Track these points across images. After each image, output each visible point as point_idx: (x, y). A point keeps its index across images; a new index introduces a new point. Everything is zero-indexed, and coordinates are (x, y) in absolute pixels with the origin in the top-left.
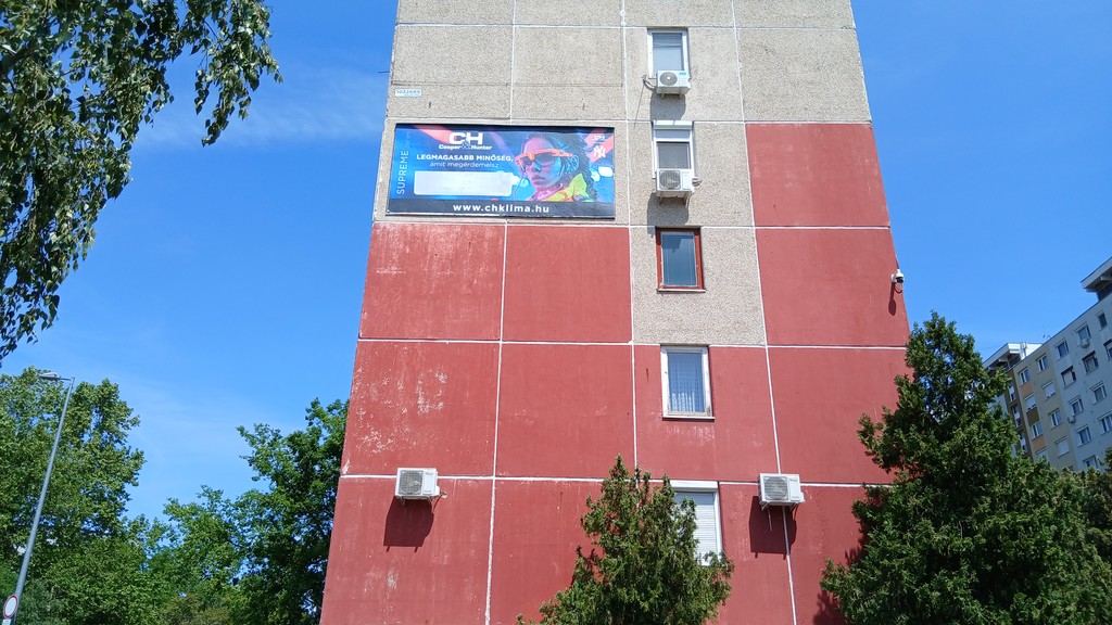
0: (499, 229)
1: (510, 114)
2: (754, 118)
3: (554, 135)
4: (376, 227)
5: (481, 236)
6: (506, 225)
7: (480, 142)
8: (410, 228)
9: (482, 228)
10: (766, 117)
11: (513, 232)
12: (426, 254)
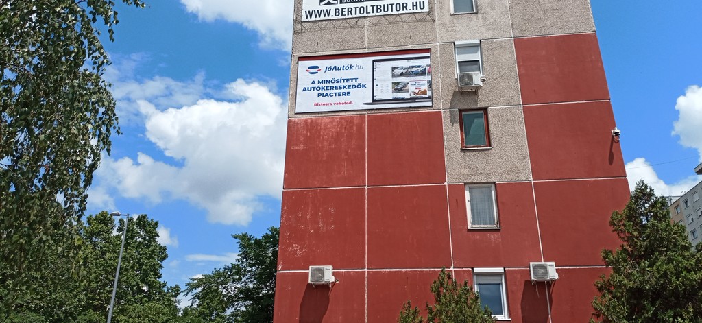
0: (362, 118)
1: (366, 45)
2: (519, 34)
5: (352, 122)
6: (366, 115)
9: (352, 118)
10: (527, 34)
11: (370, 119)
12: (320, 136)
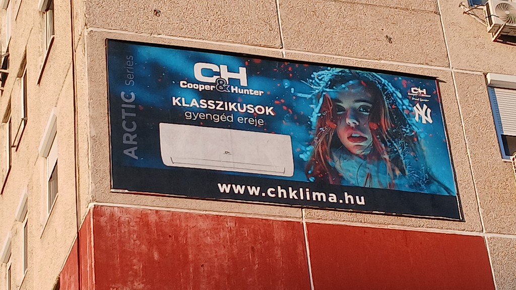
0: (294, 227)
4: (98, 213)
6: (304, 222)
9: (267, 224)
11: (315, 232)
12: (186, 262)
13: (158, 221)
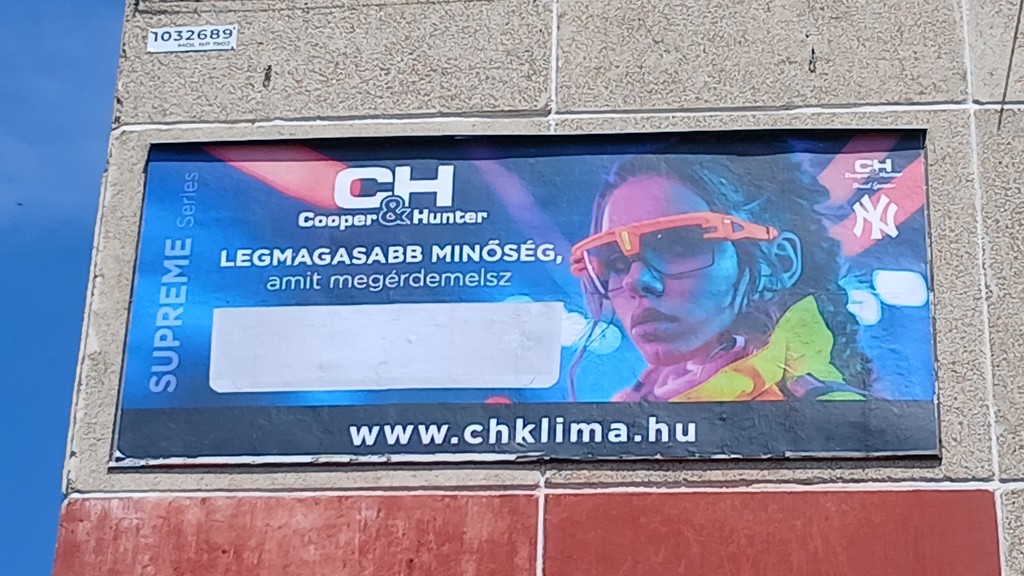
0: (515, 507)
1: (552, 97)
3: (707, 165)
4: (75, 515)
5: (451, 536)
6: (541, 494)
7: (444, 199)
8: (193, 516)
9: (452, 504)
11: (565, 514)
13: (203, 520)
